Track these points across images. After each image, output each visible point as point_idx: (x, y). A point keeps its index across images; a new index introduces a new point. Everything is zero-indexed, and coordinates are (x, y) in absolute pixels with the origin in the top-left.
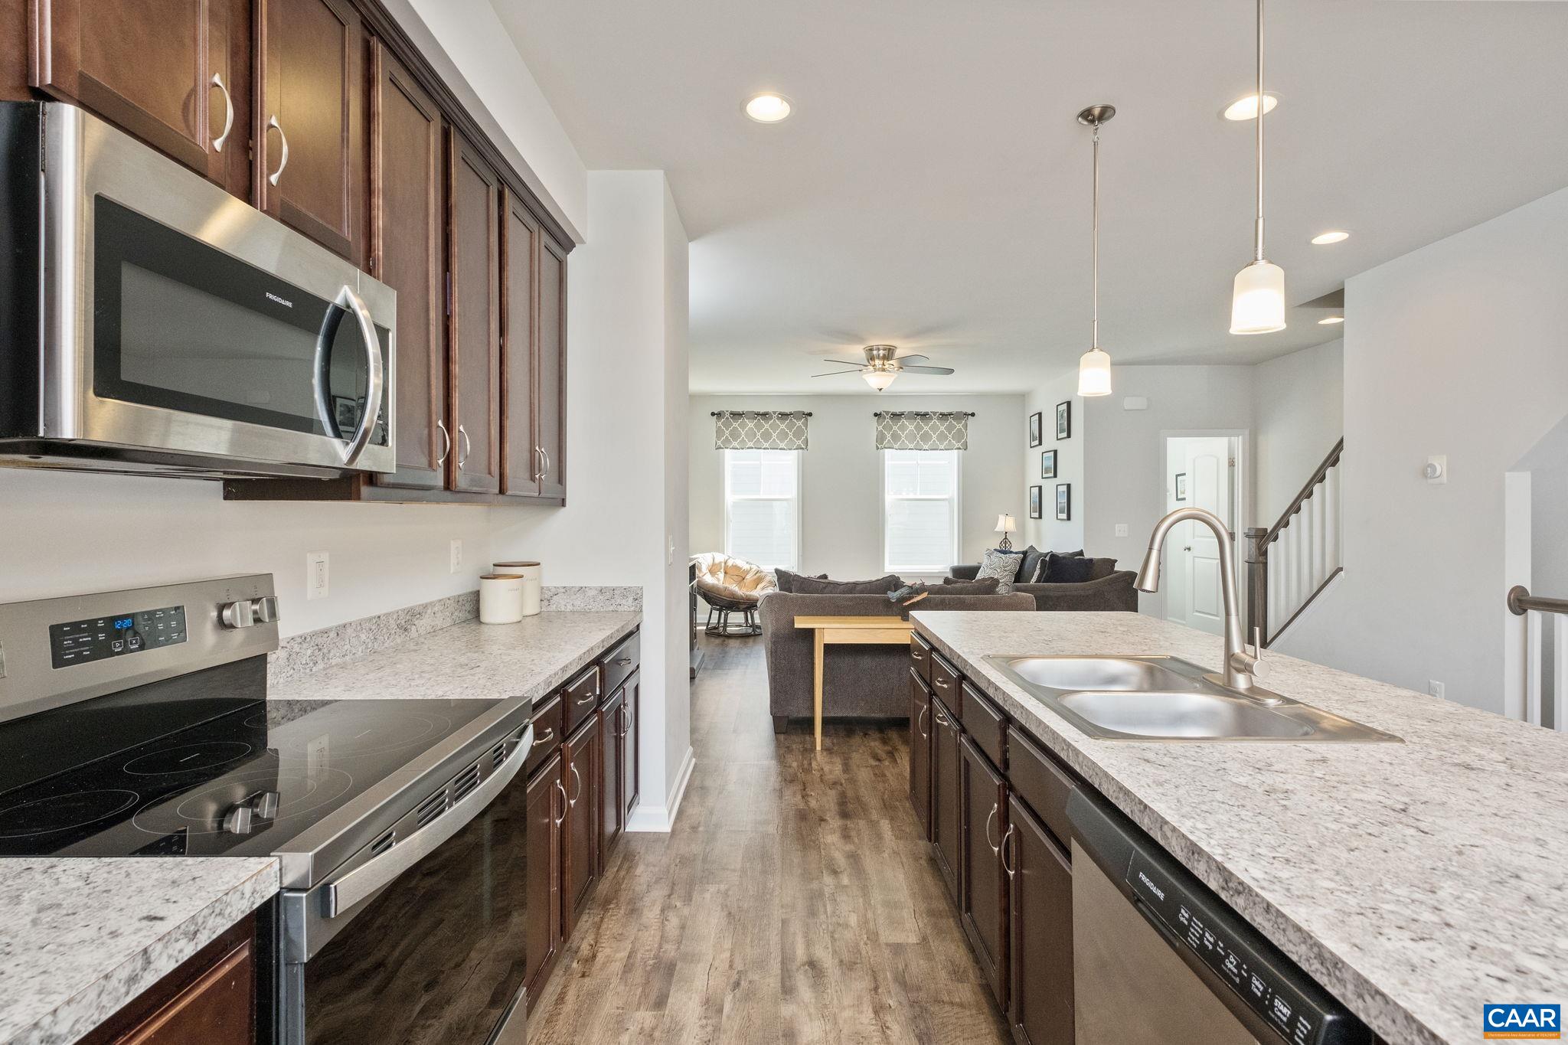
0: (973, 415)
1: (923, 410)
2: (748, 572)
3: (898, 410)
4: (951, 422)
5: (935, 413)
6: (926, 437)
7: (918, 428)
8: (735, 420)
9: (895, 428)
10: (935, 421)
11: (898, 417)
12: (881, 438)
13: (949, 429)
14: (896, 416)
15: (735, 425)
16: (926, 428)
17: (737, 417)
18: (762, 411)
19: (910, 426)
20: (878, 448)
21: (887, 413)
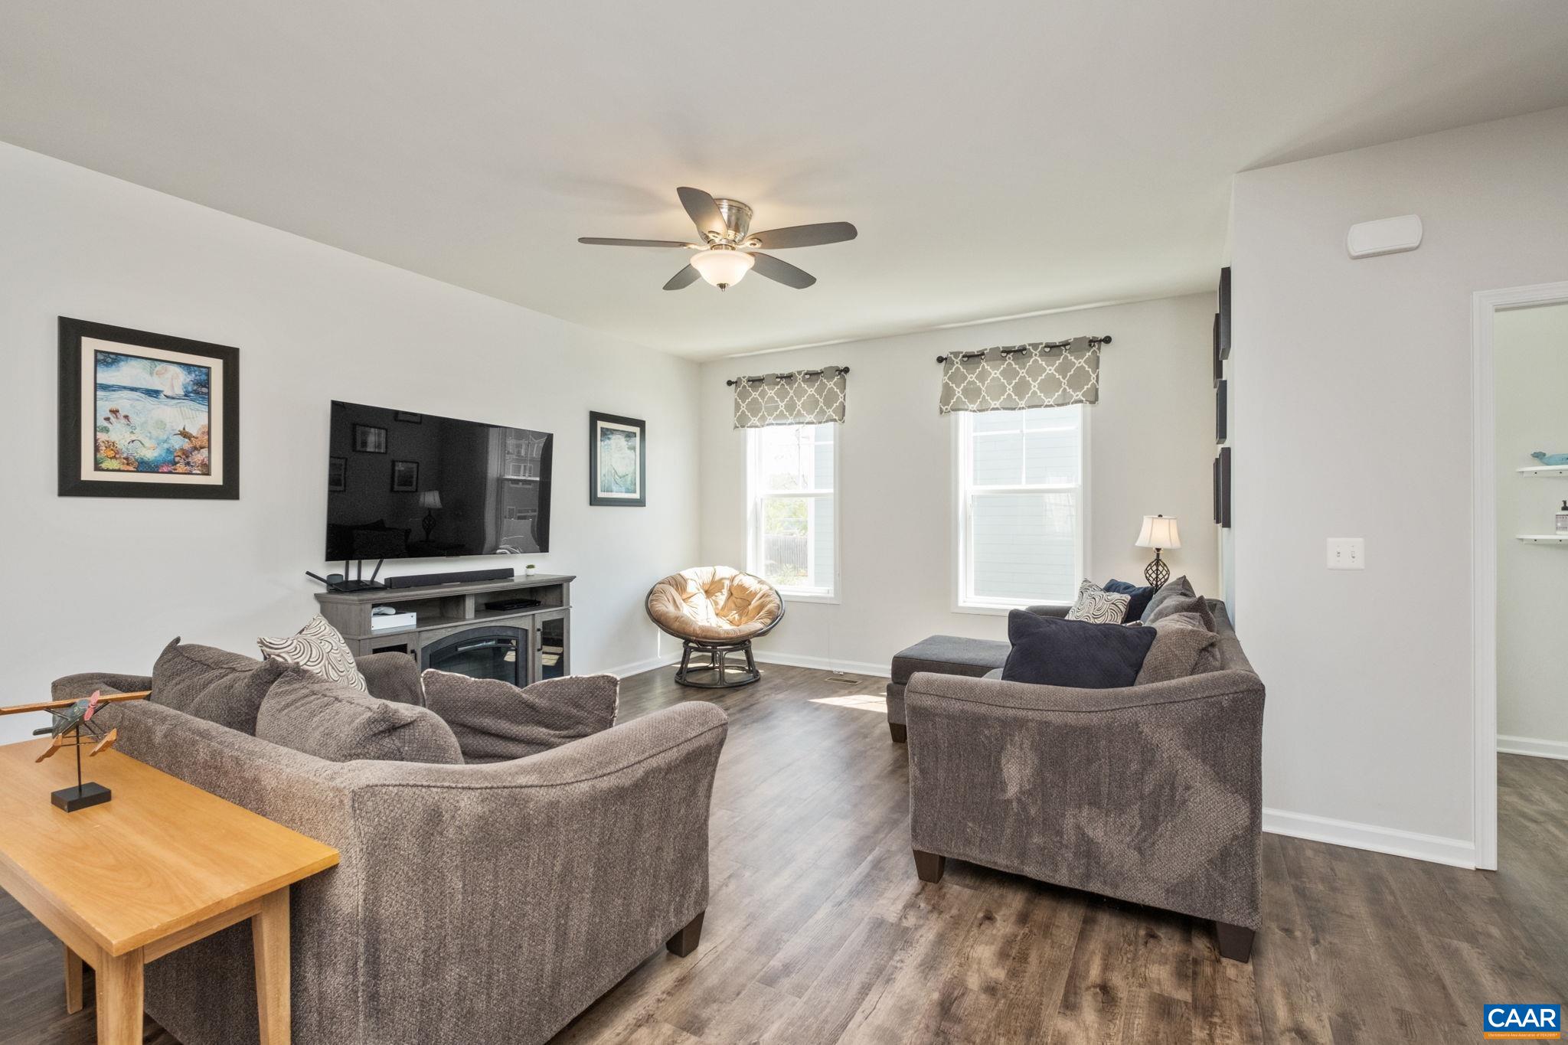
0: (1107, 340)
1: (1017, 343)
2: (756, 594)
3: (975, 349)
4: (1066, 357)
5: (1035, 346)
6: (1021, 388)
7: (1009, 374)
8: (755, 388)
9: (972, 377)
10: (1036, 358)
11: (977, 359)
12: (947, 395)
13: (1063, 370)
14: (971, 358)
15: (755, 395)
16: (1022, 372)
17: (757, 383)
18: (786, 372)
19: (994, 372)
20: (941, 411)
21: (956, 354)
